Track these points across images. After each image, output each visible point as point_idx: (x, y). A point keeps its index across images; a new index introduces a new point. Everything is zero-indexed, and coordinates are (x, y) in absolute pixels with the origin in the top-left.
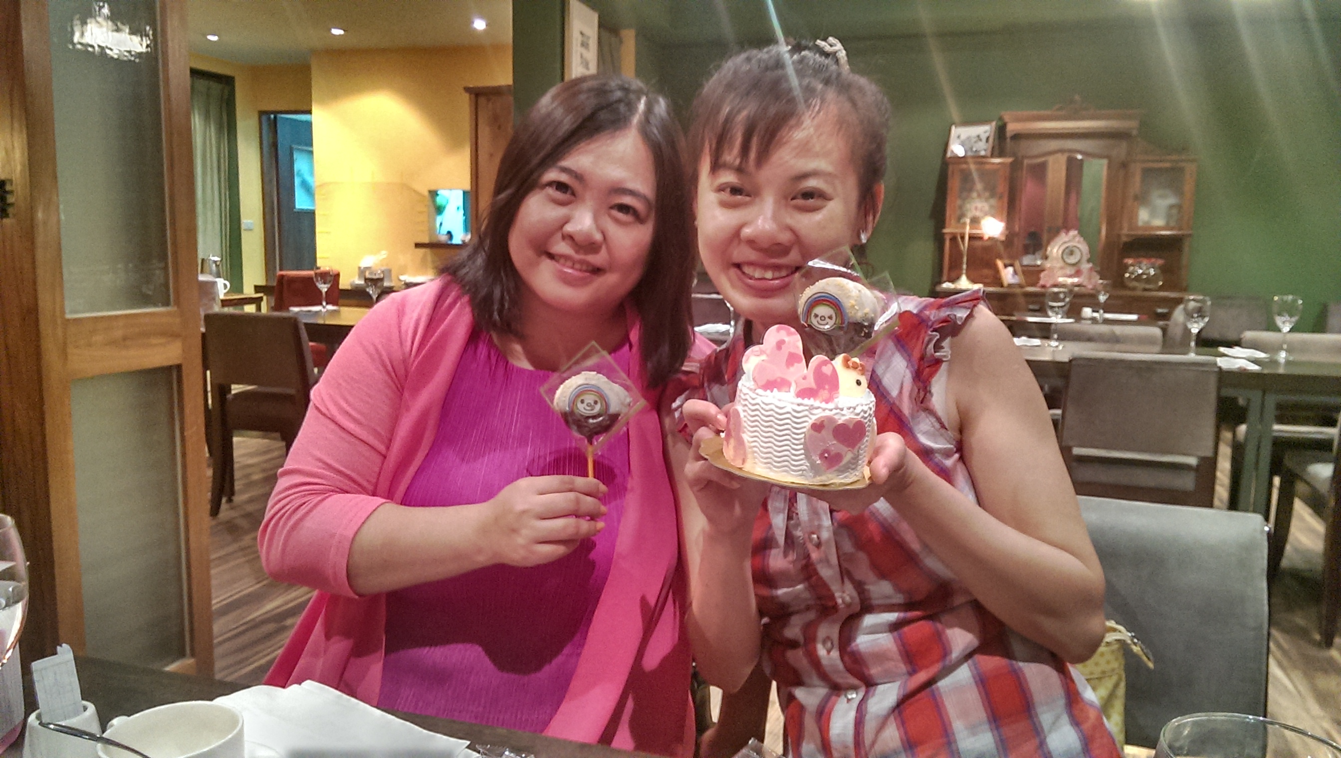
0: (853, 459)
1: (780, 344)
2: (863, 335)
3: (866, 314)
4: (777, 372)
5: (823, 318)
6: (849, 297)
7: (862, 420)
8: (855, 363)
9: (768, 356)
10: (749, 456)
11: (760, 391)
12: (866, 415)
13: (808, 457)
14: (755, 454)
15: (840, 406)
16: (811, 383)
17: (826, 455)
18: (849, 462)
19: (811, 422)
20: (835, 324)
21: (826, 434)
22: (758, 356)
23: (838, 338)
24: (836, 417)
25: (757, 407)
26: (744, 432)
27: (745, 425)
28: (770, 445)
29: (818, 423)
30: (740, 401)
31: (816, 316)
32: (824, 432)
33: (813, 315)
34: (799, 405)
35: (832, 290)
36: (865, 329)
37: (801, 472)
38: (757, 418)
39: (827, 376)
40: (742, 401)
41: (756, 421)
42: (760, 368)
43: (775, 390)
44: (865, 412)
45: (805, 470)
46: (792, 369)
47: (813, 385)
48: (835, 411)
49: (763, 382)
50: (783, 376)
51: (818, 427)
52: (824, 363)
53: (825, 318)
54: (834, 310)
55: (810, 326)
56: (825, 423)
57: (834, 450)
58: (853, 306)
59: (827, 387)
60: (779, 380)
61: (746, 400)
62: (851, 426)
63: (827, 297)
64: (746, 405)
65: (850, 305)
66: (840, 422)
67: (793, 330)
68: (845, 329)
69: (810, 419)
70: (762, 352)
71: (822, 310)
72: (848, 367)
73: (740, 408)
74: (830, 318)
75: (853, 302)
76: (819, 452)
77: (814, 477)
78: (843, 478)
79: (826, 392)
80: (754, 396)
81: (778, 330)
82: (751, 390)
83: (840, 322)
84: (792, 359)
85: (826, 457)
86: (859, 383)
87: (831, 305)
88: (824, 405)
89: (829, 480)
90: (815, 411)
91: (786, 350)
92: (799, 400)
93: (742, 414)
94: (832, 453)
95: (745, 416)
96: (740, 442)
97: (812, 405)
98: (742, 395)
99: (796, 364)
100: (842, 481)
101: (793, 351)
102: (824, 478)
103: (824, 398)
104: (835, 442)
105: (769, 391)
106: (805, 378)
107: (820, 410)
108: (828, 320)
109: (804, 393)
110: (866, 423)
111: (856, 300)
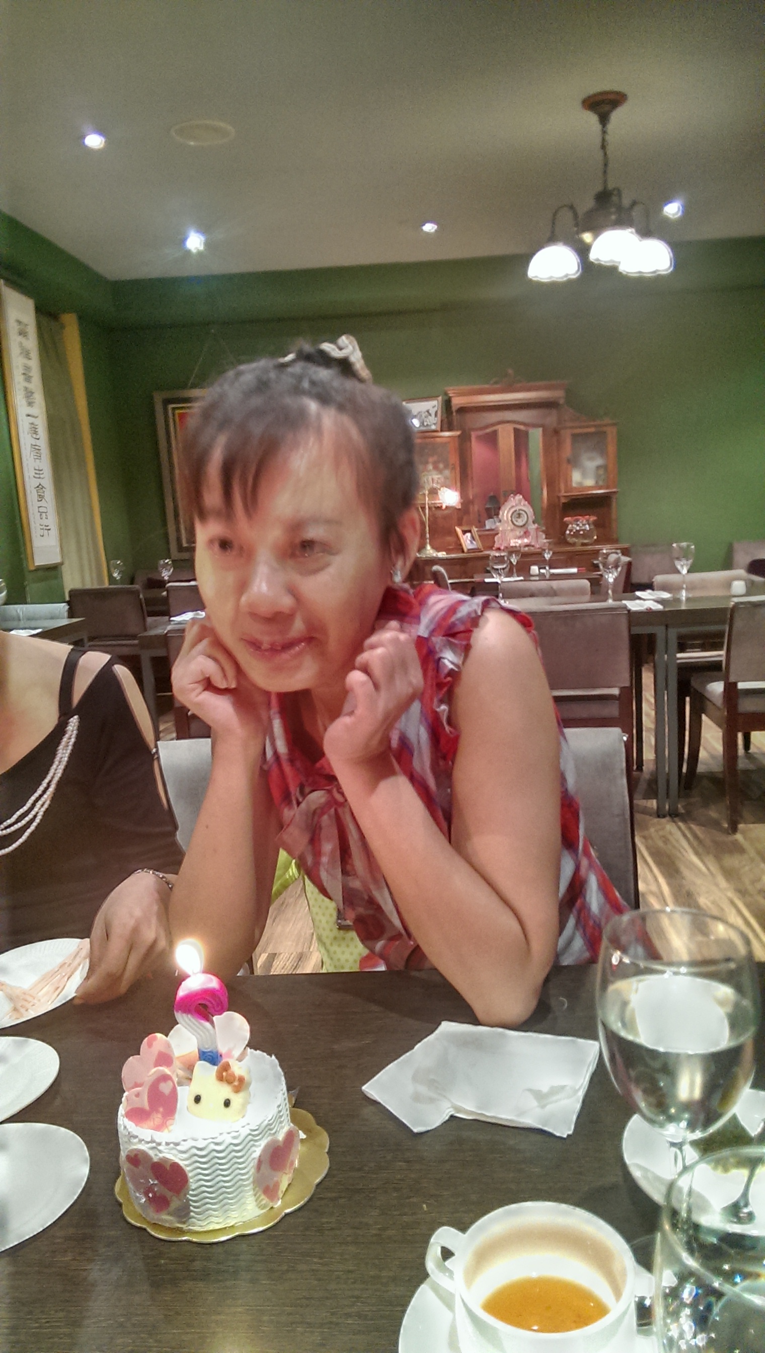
15: (158, 1141)
16: (144, 1102)
17: (150, 1195)
21: (147, 1170)
24: (151, 1153)
29: (133, 1156)
47: (146, 1106)
48: (151, 1145)
51: (133, 1161)
56: (141, 1157)
57: (157, 1191)
66: (155, 1159)
79: (159, 1116)
90: (132, 1140)
94: (157, 1195)
103: (156, 1124)
107: (136, 1140)
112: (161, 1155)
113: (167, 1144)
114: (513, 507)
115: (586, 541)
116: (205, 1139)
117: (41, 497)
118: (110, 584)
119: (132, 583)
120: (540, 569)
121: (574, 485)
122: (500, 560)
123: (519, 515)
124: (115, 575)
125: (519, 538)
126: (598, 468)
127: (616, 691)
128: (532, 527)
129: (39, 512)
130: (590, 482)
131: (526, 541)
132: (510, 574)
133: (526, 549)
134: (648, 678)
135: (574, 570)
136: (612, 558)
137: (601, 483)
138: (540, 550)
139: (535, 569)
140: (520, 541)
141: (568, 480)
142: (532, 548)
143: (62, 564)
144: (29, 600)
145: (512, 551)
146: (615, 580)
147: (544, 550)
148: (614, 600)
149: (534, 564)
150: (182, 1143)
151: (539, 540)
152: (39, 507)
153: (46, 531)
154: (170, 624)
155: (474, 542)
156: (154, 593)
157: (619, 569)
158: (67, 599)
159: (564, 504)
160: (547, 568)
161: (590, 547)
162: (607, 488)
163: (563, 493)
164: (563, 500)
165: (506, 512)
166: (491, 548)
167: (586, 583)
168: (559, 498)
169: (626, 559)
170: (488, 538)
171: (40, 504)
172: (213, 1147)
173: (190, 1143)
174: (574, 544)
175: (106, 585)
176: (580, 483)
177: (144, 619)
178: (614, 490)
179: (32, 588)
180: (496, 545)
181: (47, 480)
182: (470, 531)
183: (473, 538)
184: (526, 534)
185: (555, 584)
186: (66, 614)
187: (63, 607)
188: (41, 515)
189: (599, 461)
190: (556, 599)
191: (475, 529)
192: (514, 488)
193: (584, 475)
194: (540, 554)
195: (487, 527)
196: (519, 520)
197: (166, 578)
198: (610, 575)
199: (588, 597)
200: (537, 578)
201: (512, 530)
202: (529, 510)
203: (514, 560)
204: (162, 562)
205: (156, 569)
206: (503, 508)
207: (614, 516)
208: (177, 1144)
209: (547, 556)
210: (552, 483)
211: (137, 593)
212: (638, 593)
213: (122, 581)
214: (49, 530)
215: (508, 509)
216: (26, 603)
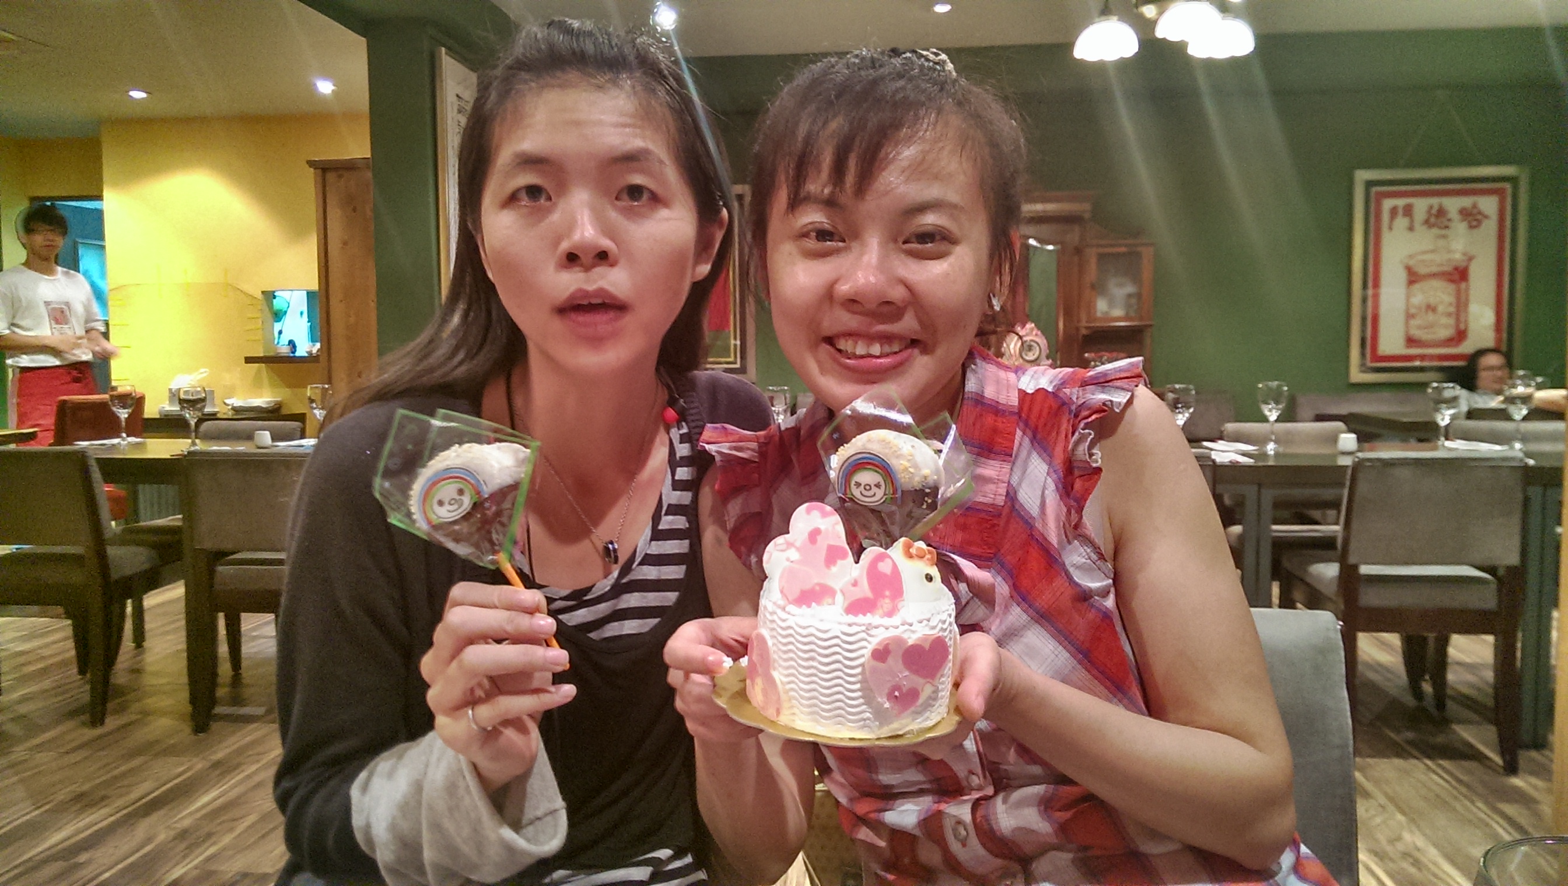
0: (934, 692)
1: (814, 535)
2: (924, 506)
3: (925, 477)
4: (814, 578)
5: (868, 487)
6: (899, 457)
7: (940, 634)
8: (919, 549)
9: (798, 549)
10: (786, 705)
11: (791, 608)
12: (945, 626)
13: (869, 699)
14: (794, 701)
15: (910, 621)
16: (865, 590)
17: (897, 693)
18: (930, 698)
19: (871, 647)
20: (885, 494)
21: (895, 663)
22: (782, 551)
23: (891, 515)
24: (905, 636)
25: (791, 631)
26: (775, 669)
27: (775, 656)
28: (813, 686)
29: (881, 648)
30: (765, 623)
31: (858, 485)
32: (890, 660)
33: (853, 483)
34: (850, 625)
35: (876, 448)
36: (926, 499)
37: (862, 723)
38: (791, 647)
39: (885, 575)
40: (768, 622)
41: (790, 651)
42: (790, 574)
43: (814, 604)
44: (944, 622)
45: (869, 719)
46: (834, 569)
47: (869, 594)
48: (902, 628)
49: (796, 593)
50: (822, 581)
51: (881, 654)
52: (881, 558)
53: (870, 486)
54: (882, 475)
55: (851, 500)
56: (890, 647)
57: (906, 685)
58: (906, 469)
59: (887, 593)
60: (817, 588)
61: (773, 621)
62: (927, 646)
63: (871, 459)
64: (773, 629)
65: (902, 467)
66: (911, 642)
67: (828, 508)
68: (899, 502)
69: (869, 642)
70: (790, 545)
71: (866, 477)
72: (910, 556)
73: (765, 632)
74: (878, 486)
75: (907, 464)
76: (886, 691)
77: (881, 725)
78: (920, 723)
79: (887, 601)
80: (784, 616)
81: (808, 511)
82: (779, 607)
83: (891, 492)
84: (833, 556)
85: (896, 697)
86: (929, 578)
87: (877, 469)
88: (886, 621)
89: (904, 727)
90: (873, 632)
91: (823, 543)
92: (851, 618)
93: (770, 642)
94: (904, 690)
95: (774, 644)
96: (770, 681)
97: (870, 624)
98: (768, 615)
99: (840, 562)
100: (921, 726)
101: (832, 543)
102: (895, 725)
103: (886, 610)
104: (907, 673)
105: (804, 606)
106: (855, 584)
107: (882, 629)
108: (874, 489)
109: (857, 607)
110: (946, 637)
111: (909, 461)
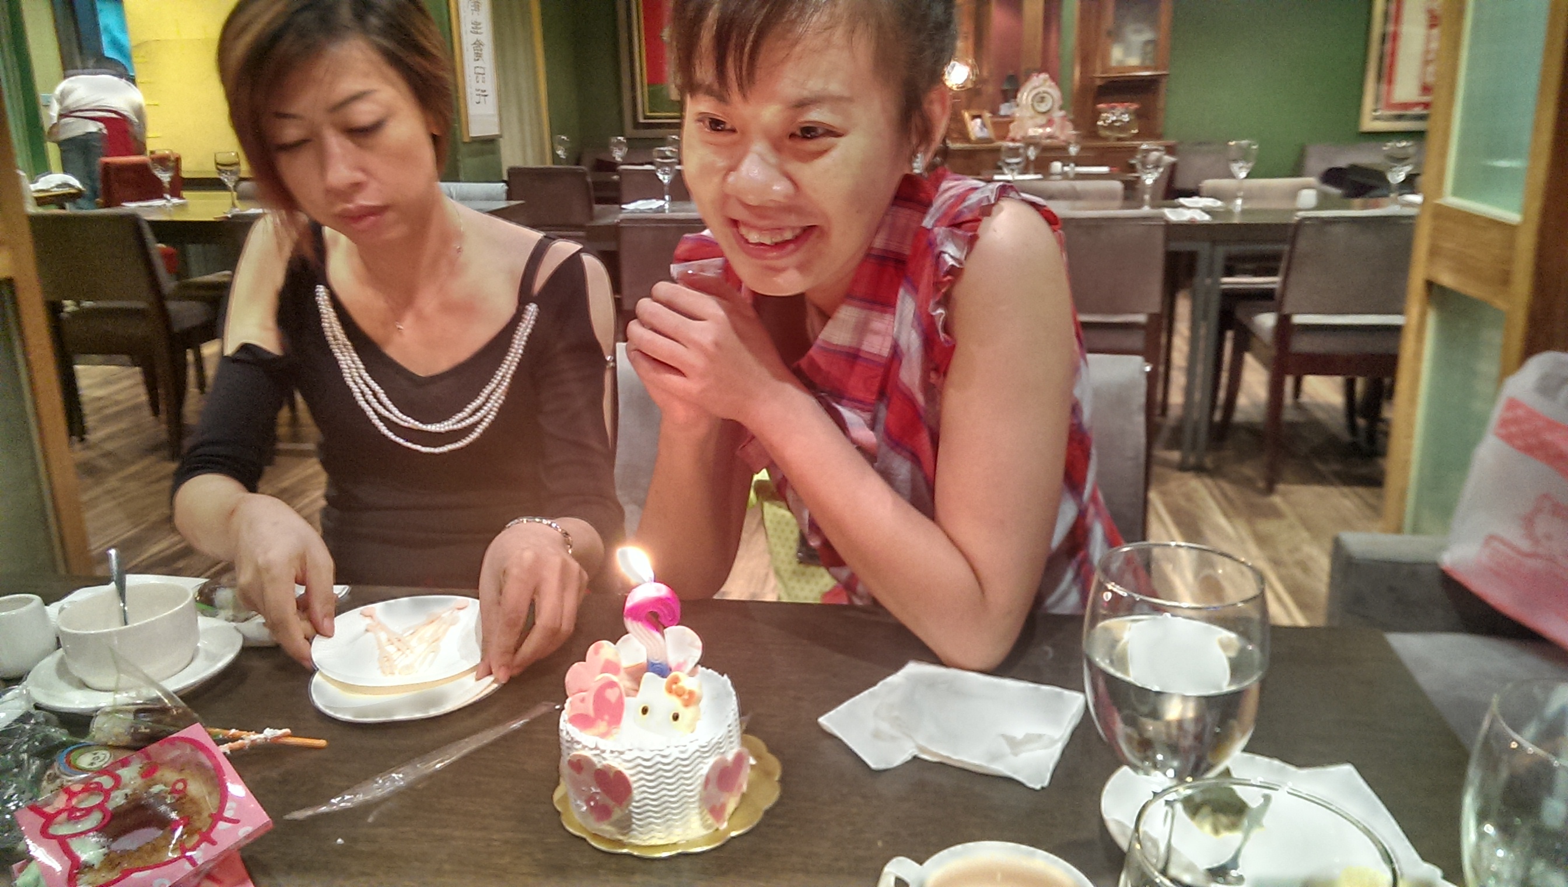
15: (602, 748)
16: (589, 709)
17: (592, 803)
24: (595, 760)
47: (591, 712)
51: (577, 766)
57: (599, 800)
59: (607, 717)
62: (611, 775)
66: (599, 766)
79: (606, 723)
94: (599, 803)
104: (599, 790)
106: (583, 700)
112: (605, 763)
113: (612, 752)
114: (1035, 88)
115: (1122, 136)
116: (652, 751)
117: (478, 56)
118: (554, 163)
119: (578, 164)
120: (1064, 165)
121: (1113, 63)
122: (1014, 152)
123: (1042, 100)
124: (559, 152)
125: (1041, 126)
126: (1148, 43)
127: (1141, 318)
128: (1058, 115)
129: (475, 73)
130: (1134, 61)
131: (1048, 130)
132: (1024, 171)
133: (1049, 141)
134: (1183, 307)
135: (1105, 169)
136: (1155, 155)
137: (1148, 63)
138: (1064, 144)
139: (1057, 166)
140: (1040, 131)
141: (1106, 56)
142: (1055, 141)
143: (500, 136)
144: (461, 177)
145: (1030, 142)
146: (1156, 181)
147: (1069, 144)
148: (1153, 207)
149: (1057, 160)
150: (627, 752)
151: (1064, 132)
152: (476, 68)
153: (482, 98)
154: (621, 213)
155: (985, 130)
156: (602, 176)
157: (1161, 170)
158: (506, 178)
159: (1100, 87)
160: (1072, 165)
161: (1127, 143)
162: (1156, 69)
163: (1098, 74)
164: (1098, 82)
165: (1025, 94)
166: (1004, 138)
167: (1117, 185)
168: (1093, 79)
169: (1169, 159)
170: (1002, 126)
171: (477, 64)
172: (658, 759)
173: (636, 753)
174: (1106, 139)
175: (549, 164)
176: (1121, 62)
177: (591, 209)
178: (1164, 72)
179: (467, 163)
180: (1011, 135)
181: (486, 35)
182: (979, 116)
183: (984, 125)
184: (1050, 123)
185: (1080, 185)
186: (504, 196)
187: (501, 187)
188: (477, 77)
189: (1147, 35)
190: (1079, 204)
191: (987, 115)
192: (1039, 65)
193: (1127, 52)
194: (1064, 149)
195: (1002, 112)
196: (1043, 105)
197: (619, 159)
198: (1149, 175)
199: (1119, 202)
200: (1059, 177)
201: (1032, 118)
202: (1055, 92)
203: (1032, 153)
204: (614, 140)
205: (606, 147)
206: (1022, 90)
207: (1161, 104)
208: (622, 753)
209: (1073, 150)
210: (1086, 60)
211: (583, 174)
212: (1182, 200)
213: (567, 161)
214: (486, 96)
215: (1028, 90)
216: (459, 181)
